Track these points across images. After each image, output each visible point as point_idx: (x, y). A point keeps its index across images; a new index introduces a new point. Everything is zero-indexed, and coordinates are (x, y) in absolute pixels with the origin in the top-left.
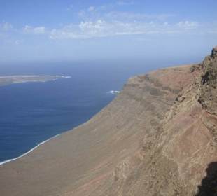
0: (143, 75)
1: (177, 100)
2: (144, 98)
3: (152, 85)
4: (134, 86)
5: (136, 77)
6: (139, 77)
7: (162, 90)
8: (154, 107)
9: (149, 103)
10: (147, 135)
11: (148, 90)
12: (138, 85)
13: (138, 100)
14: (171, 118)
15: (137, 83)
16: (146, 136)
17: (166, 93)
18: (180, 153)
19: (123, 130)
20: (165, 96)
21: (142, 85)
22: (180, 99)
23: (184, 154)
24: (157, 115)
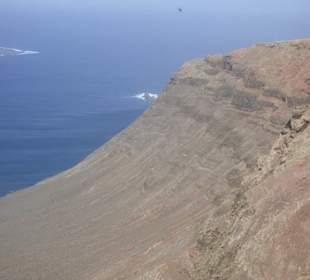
0: (219, 57)
1: (289, 125)
2: (218, 114)
3: (239, 84)
4: (193, 82)
5: (201, 61)
6: (207, 61)
7: (261, 98)
8: (240, 140)
9: (228, 129)
10: (215, 209)
11: (227, 96)
12: (204, 82)
13: (200, 119)
14: (271, 172)
15: (203, 75)
16: (212, 212)
17: (272, 105)
18: (282, 265)
19: (159, 193)
20: (268, 113)
21: (214, 82)
22: (298, 123)
23: (291, 267)
24: (246, 160)
